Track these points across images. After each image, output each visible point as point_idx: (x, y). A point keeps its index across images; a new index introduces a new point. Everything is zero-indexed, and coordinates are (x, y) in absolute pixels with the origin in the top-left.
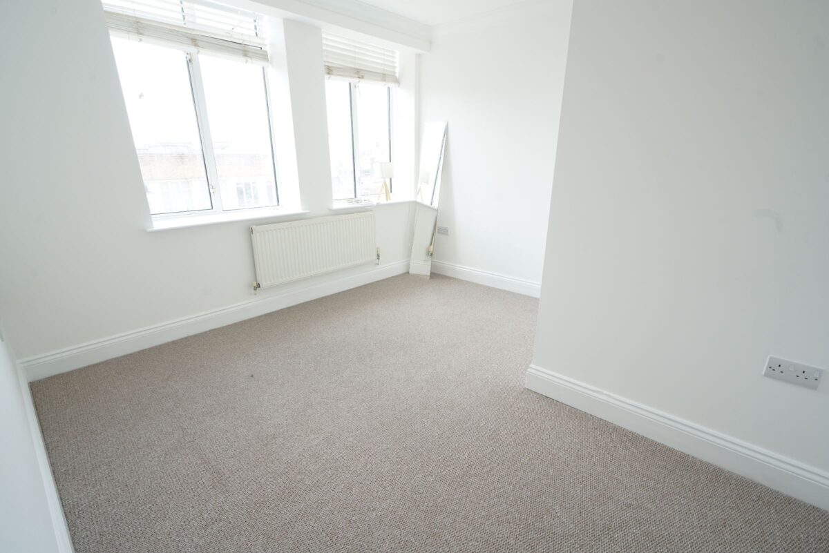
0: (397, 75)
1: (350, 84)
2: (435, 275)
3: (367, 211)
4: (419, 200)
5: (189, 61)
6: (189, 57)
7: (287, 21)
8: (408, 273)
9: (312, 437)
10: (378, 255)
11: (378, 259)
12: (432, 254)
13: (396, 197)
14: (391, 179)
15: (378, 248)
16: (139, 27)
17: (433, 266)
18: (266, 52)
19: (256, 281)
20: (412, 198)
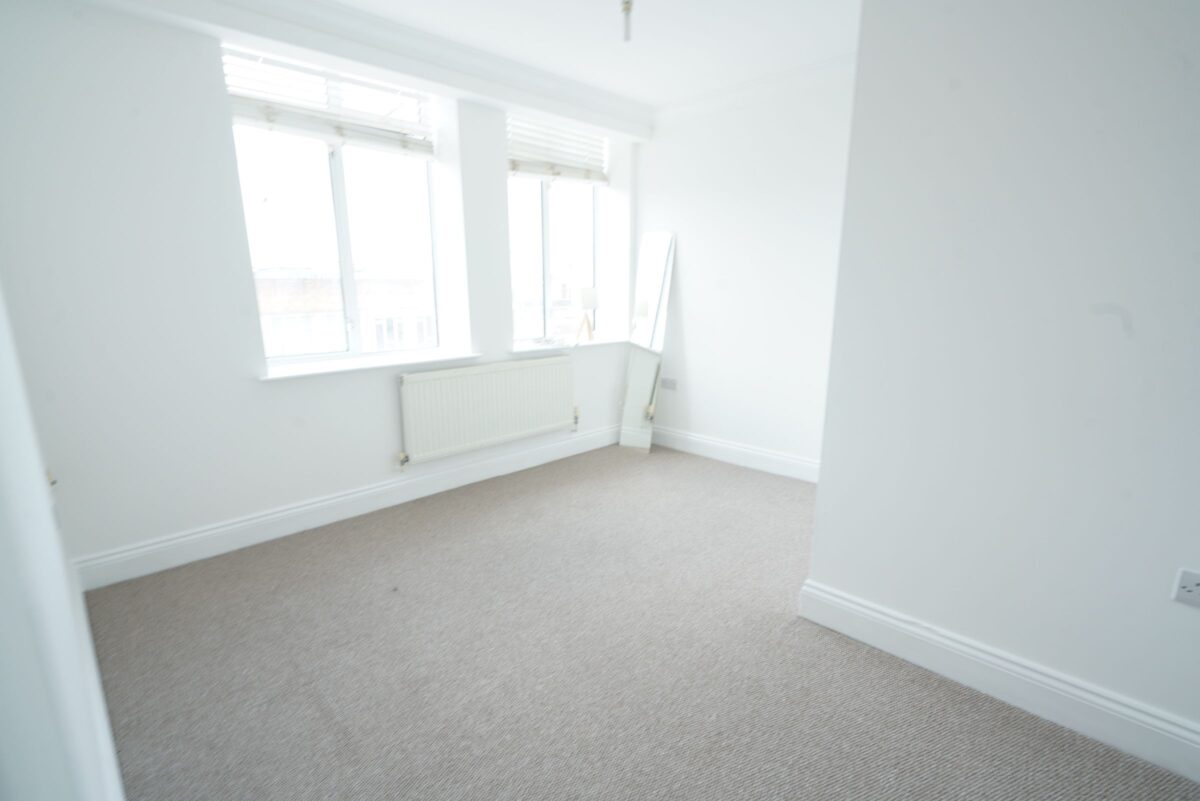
0: (605, 171)
1: (542, 183)
2: (657, 448)
3: (561, 355)
4: (635, 340)
5: (332, 154)
6: (331, 150)
7: (463, 104)
8: (617, 444)
9: (483, 682)
10: (576, 418)
11: (576, 423)
12: (652, 418)
13: (603, 336)
14: (594, 312)
15: (576, 408)
16: (270, 113)
17: (655, 435)
18: (430, 143)
19: (403, 451)
20: (623, 337)
